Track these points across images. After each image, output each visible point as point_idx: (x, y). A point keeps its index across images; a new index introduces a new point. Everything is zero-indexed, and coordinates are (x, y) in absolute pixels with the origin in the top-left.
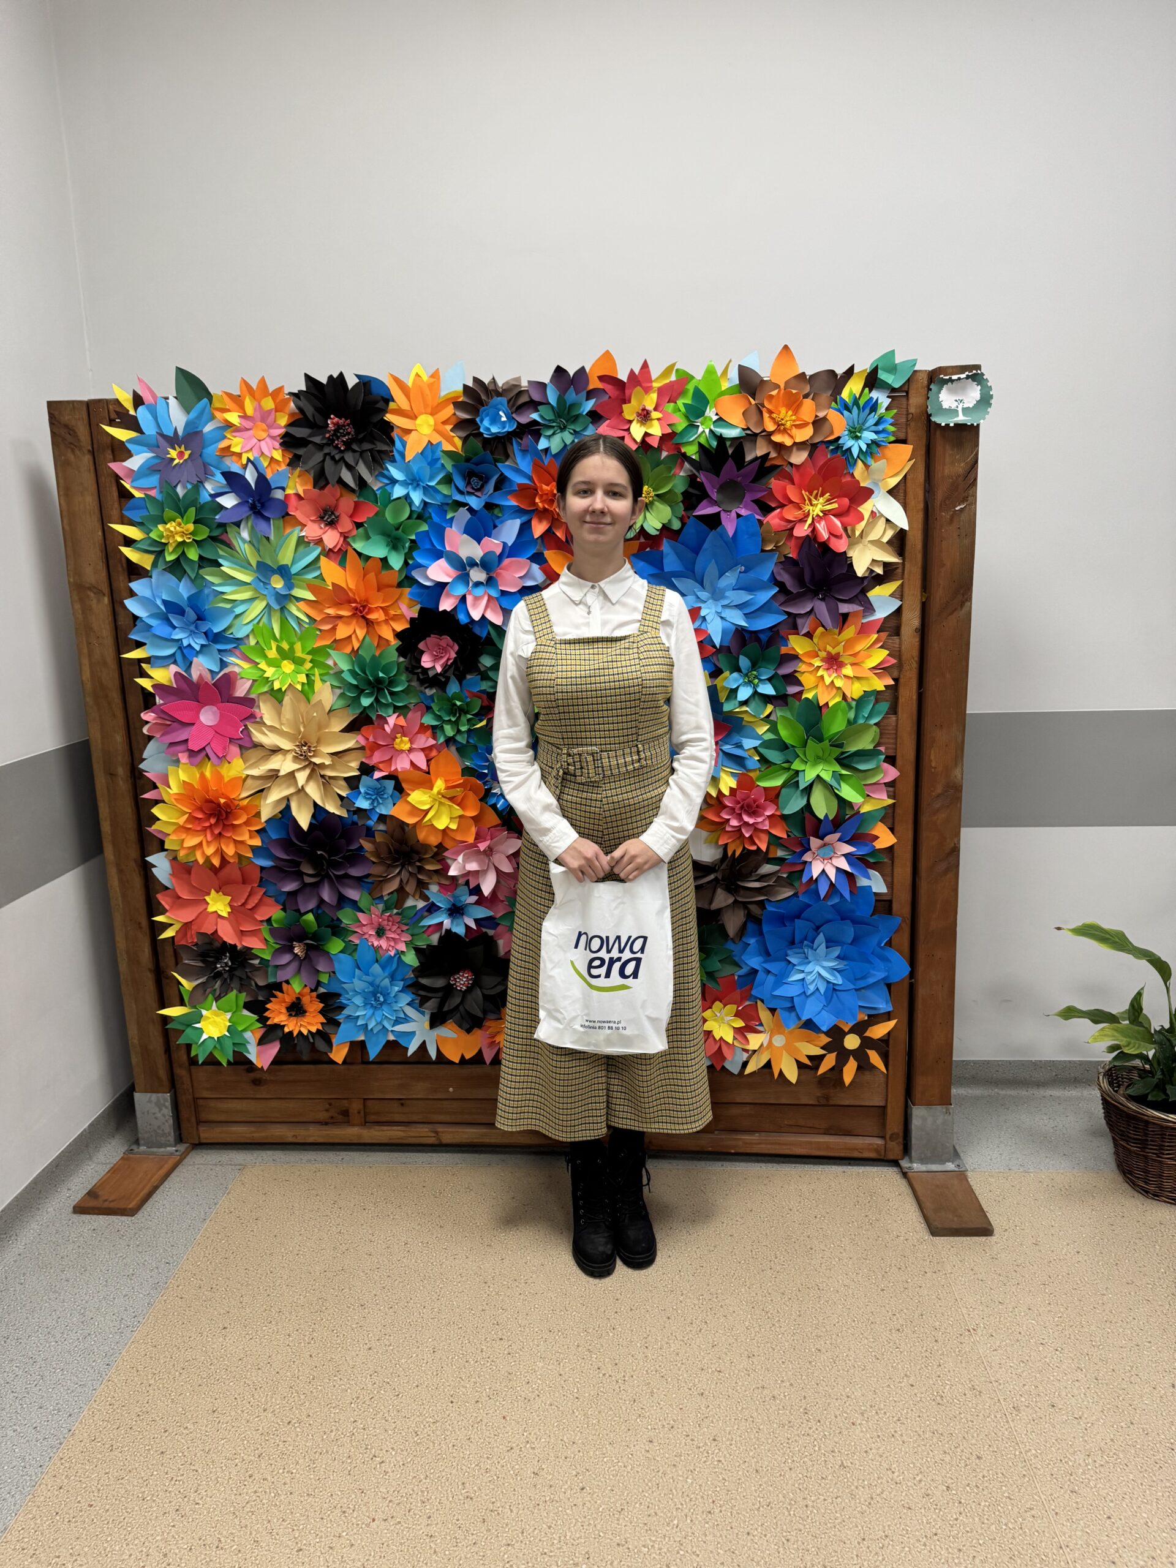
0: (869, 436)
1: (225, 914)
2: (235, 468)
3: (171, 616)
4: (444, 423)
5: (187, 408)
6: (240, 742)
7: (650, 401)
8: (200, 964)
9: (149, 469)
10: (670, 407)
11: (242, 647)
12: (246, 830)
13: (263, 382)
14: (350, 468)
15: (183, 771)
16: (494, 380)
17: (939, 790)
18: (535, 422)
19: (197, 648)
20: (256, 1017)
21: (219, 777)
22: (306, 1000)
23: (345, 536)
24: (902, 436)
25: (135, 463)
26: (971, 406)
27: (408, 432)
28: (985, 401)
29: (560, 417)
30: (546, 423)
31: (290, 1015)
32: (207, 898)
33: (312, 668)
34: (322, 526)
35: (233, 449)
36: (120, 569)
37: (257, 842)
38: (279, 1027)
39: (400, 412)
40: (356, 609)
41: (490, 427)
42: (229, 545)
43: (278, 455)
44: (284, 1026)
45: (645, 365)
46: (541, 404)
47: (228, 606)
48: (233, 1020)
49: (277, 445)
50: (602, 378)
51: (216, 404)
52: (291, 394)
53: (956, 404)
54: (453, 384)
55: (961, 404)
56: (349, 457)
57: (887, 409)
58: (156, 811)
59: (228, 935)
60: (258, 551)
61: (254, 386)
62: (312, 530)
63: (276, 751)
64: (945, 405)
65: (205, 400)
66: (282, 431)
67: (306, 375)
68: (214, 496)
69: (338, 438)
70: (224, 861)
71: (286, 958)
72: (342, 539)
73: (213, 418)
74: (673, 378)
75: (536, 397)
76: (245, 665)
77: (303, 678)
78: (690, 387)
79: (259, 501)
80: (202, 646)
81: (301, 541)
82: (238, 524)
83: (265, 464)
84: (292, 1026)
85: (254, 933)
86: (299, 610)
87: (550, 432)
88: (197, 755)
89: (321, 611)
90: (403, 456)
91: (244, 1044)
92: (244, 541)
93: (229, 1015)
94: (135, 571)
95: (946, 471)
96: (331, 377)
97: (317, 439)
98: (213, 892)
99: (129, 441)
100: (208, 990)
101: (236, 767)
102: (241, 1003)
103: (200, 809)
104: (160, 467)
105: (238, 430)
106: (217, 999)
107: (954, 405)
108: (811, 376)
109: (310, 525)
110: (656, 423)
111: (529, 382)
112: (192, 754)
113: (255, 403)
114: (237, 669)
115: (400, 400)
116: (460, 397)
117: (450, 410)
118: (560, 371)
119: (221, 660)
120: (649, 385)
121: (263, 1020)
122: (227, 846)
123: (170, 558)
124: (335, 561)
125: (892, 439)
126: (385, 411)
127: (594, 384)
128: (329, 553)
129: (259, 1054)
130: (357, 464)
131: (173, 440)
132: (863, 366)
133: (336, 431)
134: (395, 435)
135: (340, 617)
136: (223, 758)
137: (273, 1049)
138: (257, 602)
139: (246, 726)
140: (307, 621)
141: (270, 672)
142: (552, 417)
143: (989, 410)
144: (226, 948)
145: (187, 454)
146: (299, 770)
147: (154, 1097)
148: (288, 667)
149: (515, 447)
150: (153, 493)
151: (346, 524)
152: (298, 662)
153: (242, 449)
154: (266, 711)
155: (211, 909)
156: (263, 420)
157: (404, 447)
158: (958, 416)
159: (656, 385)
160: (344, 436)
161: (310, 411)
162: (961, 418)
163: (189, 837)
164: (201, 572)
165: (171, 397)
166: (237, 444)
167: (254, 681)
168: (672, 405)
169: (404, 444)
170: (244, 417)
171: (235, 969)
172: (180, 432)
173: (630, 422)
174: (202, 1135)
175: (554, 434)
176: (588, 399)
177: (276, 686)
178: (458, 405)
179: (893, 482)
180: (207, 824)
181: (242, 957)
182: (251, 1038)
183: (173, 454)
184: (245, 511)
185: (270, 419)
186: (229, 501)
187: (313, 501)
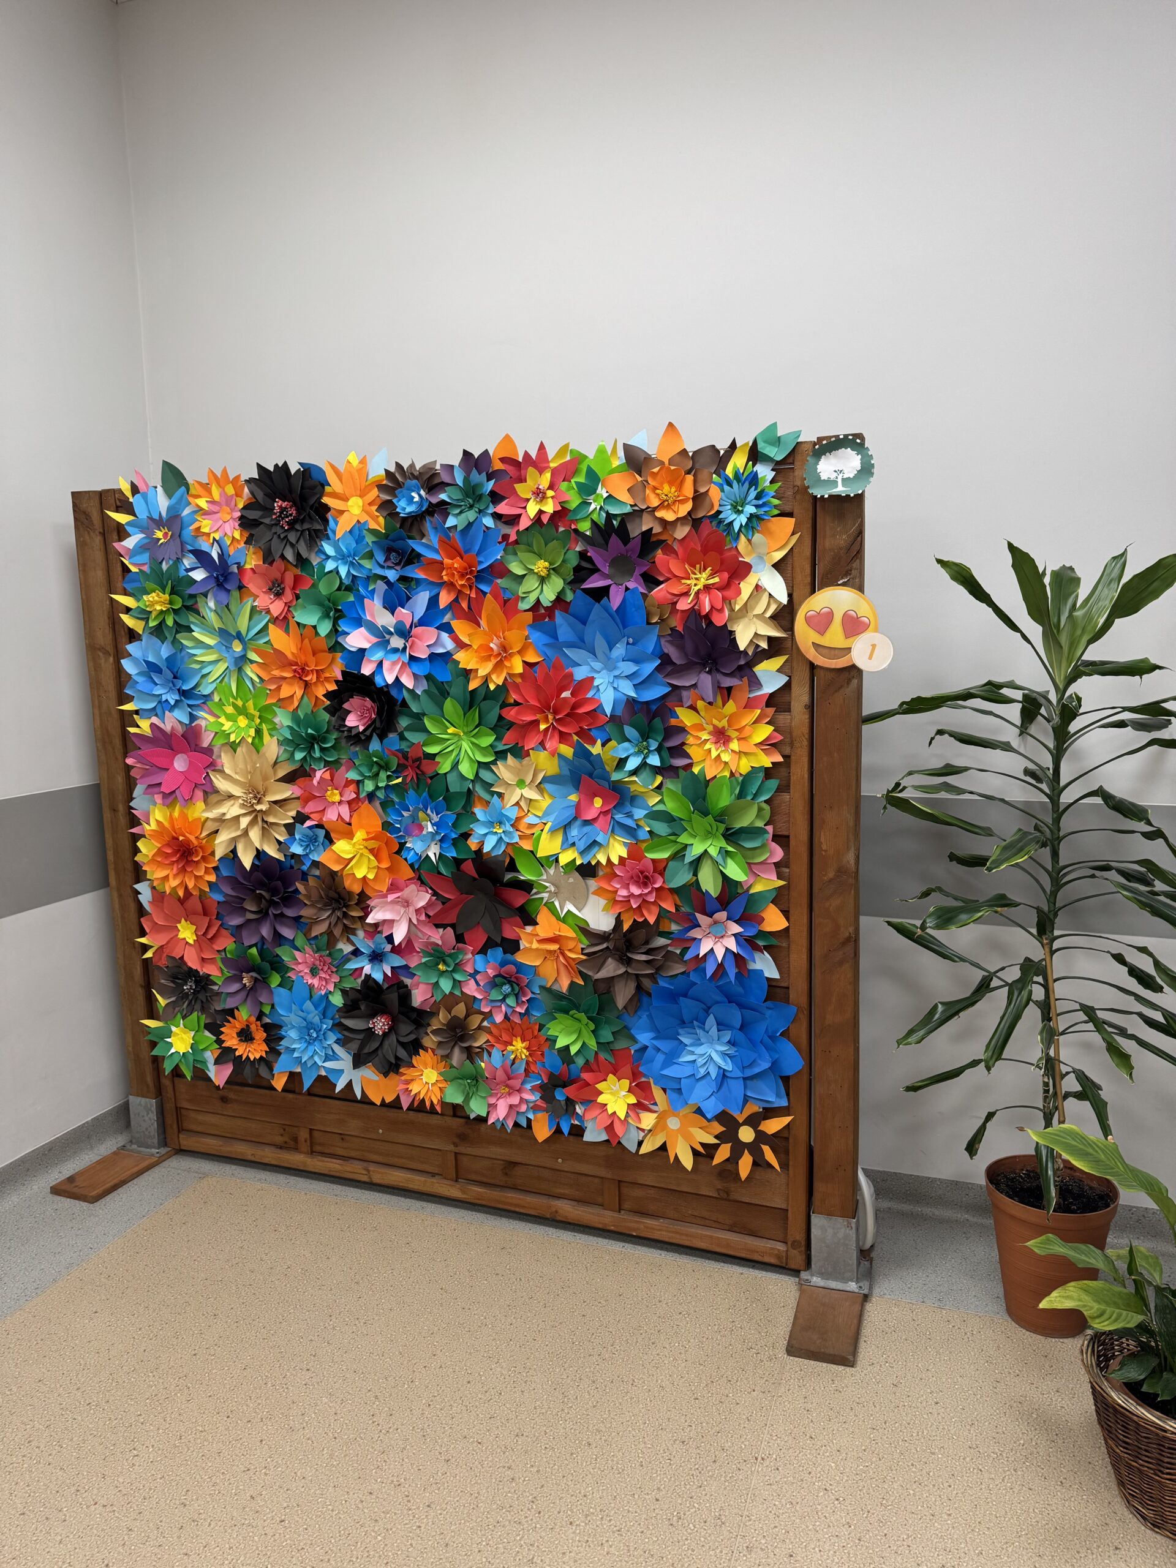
0: (750, 509)
1: (191, 942)
2: (205, 546)
3: (153, 675)
4: (370, 504)
5: (169, 494)
6: (203, 787)
7: (546, 479)
8: (172, 985)
9: (142, 548)
10: (564, 486)
11: (209, 703)
12: (203, 865)
13: (225, 471)
14: (292, 545)
15: (159, 810)
16: (412, 466)
17: (831, 875)
18: (443, 502)
19: (172, 702)
20: (215, 1038)
21: (184, 816)
22: (253, 1027)
23: (288, 605)
24: (788, 509)
25: (130, 543)
26: (851, 476)
27: (342, 512)
28: (866, 470)
29: (468, 496)
30: (455, 503)
31: (241, 1040)
32: (179, 926)
33: (260, 723)
34: (272, 597)
35: (203, 530)
36: (123, 633)
37: (212, 878)
38: (230, 1050)
39: (335, 495)
40: (295, 671)
41: (405, 507)
42: (197, 612)
43: (237, 535)
44: (236, 1049)
45: (542, 447)
46: (448, 485)
47: (197, 666)
48: (196, 1038)
49: (237, 524)
50: (502, 460)
51: (192, 491)
52: (246, 481)
53: (836, 474)
54: (377, 470)
55: (841, 475)
56: (292, 537)
57: (772, 482)
58: (139, 844)
59: (192, 962)
60: (221, 618)
61: (219, 476)
62: (264, 600)
63: (230, 796)
64: (824, 477)
65: (183, 489)
66: (239, 514)
67: (258, 464)
68: (188, 570)
69: (283, 519)
70: (188, 893)
71: (235, 987)
72: (286, 608)
73: (190, 504)
74: (568, 458)
75: (445, 478)
76: (211, 719)
77: (252, 732)
78: (584, 467)
79: (222, 575)
80: (177, 701)
81: (253, 610)
82: (205, 595)
83: (229, 543)
84: (242, 1050)
85: (212, 961)
86: (252, 671)
87: (458, 511)
88: (169, 798)
89: (269, 672)
90: (334, 532)
91: (204, 1063)
92: (210, 608)
93: (193, 1033)
94: (133, 636)
95: (827, 544)
96: (276, 466)
97: (267, 521)
98: (183, 920)
99: (128, 523)
100: (177, 1009)
101: (199, 810)
102: (202, 1025)
103: (168, 845)
104: (149, 546)
105: (206, 513)
106: (184, 1018)
107: (833, 476)
108: (695, 453)
109: (262, 595)
110: (550, 501)
111: (441, 465)
112: (166, 796)
113: (220, 489)
114: (203, 723)
115: (335, 484)
116: (383, 480)
117: (375, 492)
118: (466, 454)
119: (191, 714)
120: (546, 465)
121: (219, 1042)
122: (190, 880)
123: (152, 624)
124: (281, 628)
125: (776, 512)
126: (322, 494)
127: (498, 465)
128: (275, 620)
129: (217, 1073)
130: (297, 542)
131: (159, 523)
132: (744, 440)
133: (281, 513)
134: (329, 516)
135: (285, 678)
136: (189, 800)
137: (228, 1070)
138: (220, 663)
139: (207, 773)
140: (258, 680)
141: (227, 726)
142: (460, 497)
143: (871, 479)
144: (192, 973)
145: (170, 533)
146: (244, 815)
147: (143, 1100)
148: (243, 722)
149: (428, 525)
150: (146, 568)
151: (288, 595)
152: (249, 716)
153: (210, 529)
154: (226, 761)
155: (181, 936)
156: (228, 504)
157: (337, 525)
158: (837, 487)
159: (553, 465)
160: (287, 517)
161: (260, 496)
162: (840, 489)
163: (159, 869)
164: (178, 636)
165: (159, 486)
166: (206, 525)
167: (216, 733)
168: (566, 483)
169: (337, 523)
170: (212, 502)
171: (199, 992)
172: (164, 514)
173: (528, 500)
174: (182, 1142)
175: (461, 512)
176: (489, 480)
177: (232, 738)
178: (381, 487)
179: (778, 556)
180: (174, 859)
181: (203, 982)
182: (210, 1057)
183: (159, 534)
184: (213, 584)
185: (233, 503)
186: (199, 575)
187: (264, 575)
